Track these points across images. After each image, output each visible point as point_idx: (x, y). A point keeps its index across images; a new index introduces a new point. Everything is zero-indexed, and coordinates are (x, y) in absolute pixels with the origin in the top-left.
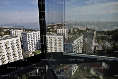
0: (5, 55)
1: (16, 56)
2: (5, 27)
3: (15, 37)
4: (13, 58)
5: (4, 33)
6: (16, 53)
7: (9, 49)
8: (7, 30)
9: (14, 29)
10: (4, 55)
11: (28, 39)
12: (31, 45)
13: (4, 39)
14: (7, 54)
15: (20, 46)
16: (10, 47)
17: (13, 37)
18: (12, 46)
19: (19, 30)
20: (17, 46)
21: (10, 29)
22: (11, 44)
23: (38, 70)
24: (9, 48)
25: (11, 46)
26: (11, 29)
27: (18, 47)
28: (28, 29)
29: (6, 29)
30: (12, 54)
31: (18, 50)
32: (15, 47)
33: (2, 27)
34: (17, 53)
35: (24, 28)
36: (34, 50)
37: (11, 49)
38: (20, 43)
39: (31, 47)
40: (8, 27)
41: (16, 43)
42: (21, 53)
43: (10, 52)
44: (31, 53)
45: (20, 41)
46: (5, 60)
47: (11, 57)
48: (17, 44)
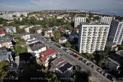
0: (91, 38)
1: (99, 43)
2: (94, 13)
3: (105, 24)
4: (97, 43)
5: (93, 18)
6: (100, 39)
7: (96, 34)
8: (96, 16)
9: (103, 16)
10: (90, 38)
11: (118, 29)
12: (119, 37)
14: (93, 38)
15: (107, 34)
16: (97, 33)
17: (103, 24)
18: (100, 32)
20: (104, 33)
21: (99, 15)
22: (99, 30)
24: (96, 33)
25: (99, 31)
26: (101, 15)
27: (104, 35)
29: (96, 14)
30: (97, 39)
31: (104, 37)
32: (101, 34)
33: (93, 13)
34: (101, 40)
35: (115, 16)
36: (121, 44)
37: (97, 34)
38: (108, 32)
39: (118, 39)
40: (97, 13)
41: (104, 30)
42: (105, 42)
43: (96, 37)
45: (109, 29)
46: (90, 42)
47: (95, 42)
48: (105, 32)
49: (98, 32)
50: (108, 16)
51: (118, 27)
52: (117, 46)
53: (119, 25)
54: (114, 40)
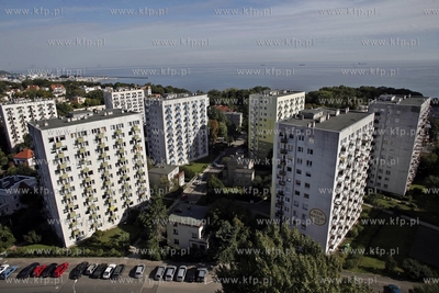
0: (95, 172)
1: (128, 179)
2: (85, 80)
3: (127, 113)
4: (119, 182)
5: (83, 100)
6: (127, 166)
7: (108, 153)
8: (92, 89)
9: (116, 87)
10: (91, 173)
11: (165, 122)
12: (175, 143)
13: (90, 120)
14: (102, 168)
15: (142, 144)
16: (111, 148)
17: (118, 113)
18: (117, 143)
19: (132, 91)
20: (131, 142)
21: (103, 87)
22: (114, 137)
23: (201, 229)
24: (107, 149)
25: (113, 142)
26: (107, 85)
27: (135, 148)
28: (164, 86)
29: (90, 85)
30: (115, 170)
31: (135, 157)
32: (125, 149)
33: (78, 80)
34: (131, 169)
35: (149, 84)
36: (187, 162)
37: (112, 152)
38: (141, 135)
39: (176, 149)
40: (95, 80)
41: (130, 133)
42: (145, 169)
43: (109, 162)
44: (176, 172)
45: (141, 127)
46: (93, 187)
47: (112, 180)
48: (133, 139)
49: (110, 143)
50: (131, 86)
51: (165, 116)
52: (180, 171)
53: (164, 110)
54: (168, 156)
